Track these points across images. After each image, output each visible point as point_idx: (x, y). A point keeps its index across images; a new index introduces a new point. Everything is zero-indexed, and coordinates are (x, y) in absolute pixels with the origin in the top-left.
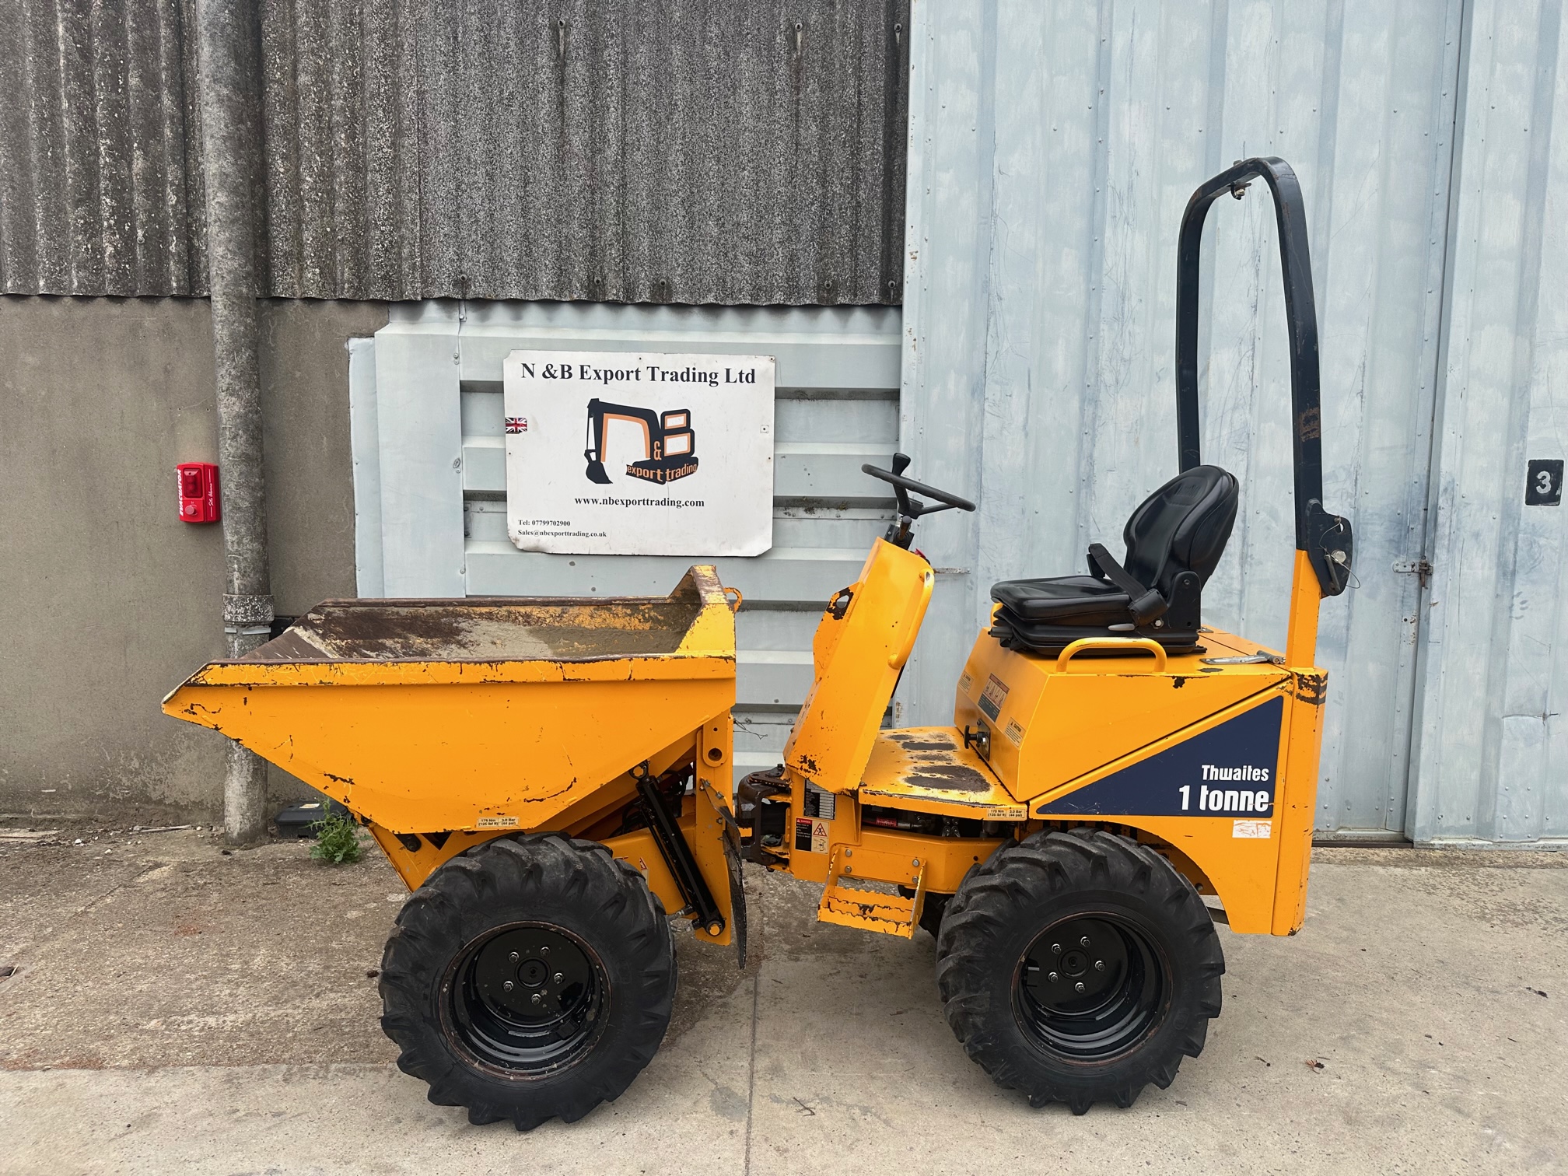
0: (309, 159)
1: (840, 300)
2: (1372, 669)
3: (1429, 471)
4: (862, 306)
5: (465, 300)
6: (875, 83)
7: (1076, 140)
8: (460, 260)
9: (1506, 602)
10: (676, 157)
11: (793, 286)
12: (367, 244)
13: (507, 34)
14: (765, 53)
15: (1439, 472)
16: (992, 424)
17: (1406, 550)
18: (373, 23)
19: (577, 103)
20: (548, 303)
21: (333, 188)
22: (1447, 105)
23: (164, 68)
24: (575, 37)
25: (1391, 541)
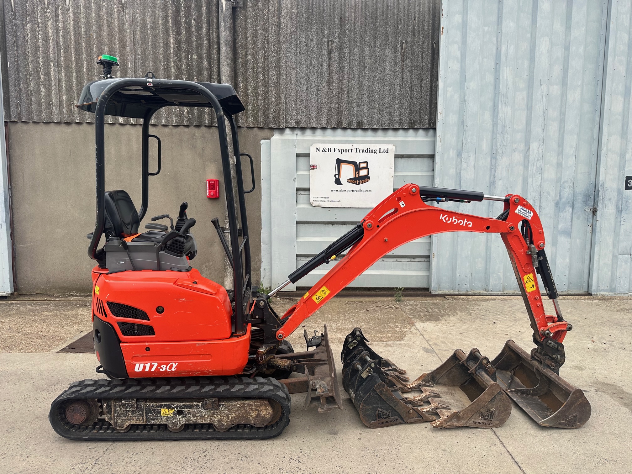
0: (251, 82)
1: (416, 127)
2: (578, 241)
3: (596, 180)
4: (422, 128)
5: (298, 128)
6: (428, 60)
7: (490, 78)
8: (297, 115)
9: (619, 220)
10: (365, 83)
11: (401, 123)
12: (268, 110)
13: (314, 43)
14: (393, 50)
15: (599, 180)
16: (464, 165)
17: (589, 204)
18: (272, 40)
19: (335, 66)
20: (324, 129)
21: (257, 92)
22: (601, 68)
23: (205, 53)
24: (335, 45)
25: (584, 201)
